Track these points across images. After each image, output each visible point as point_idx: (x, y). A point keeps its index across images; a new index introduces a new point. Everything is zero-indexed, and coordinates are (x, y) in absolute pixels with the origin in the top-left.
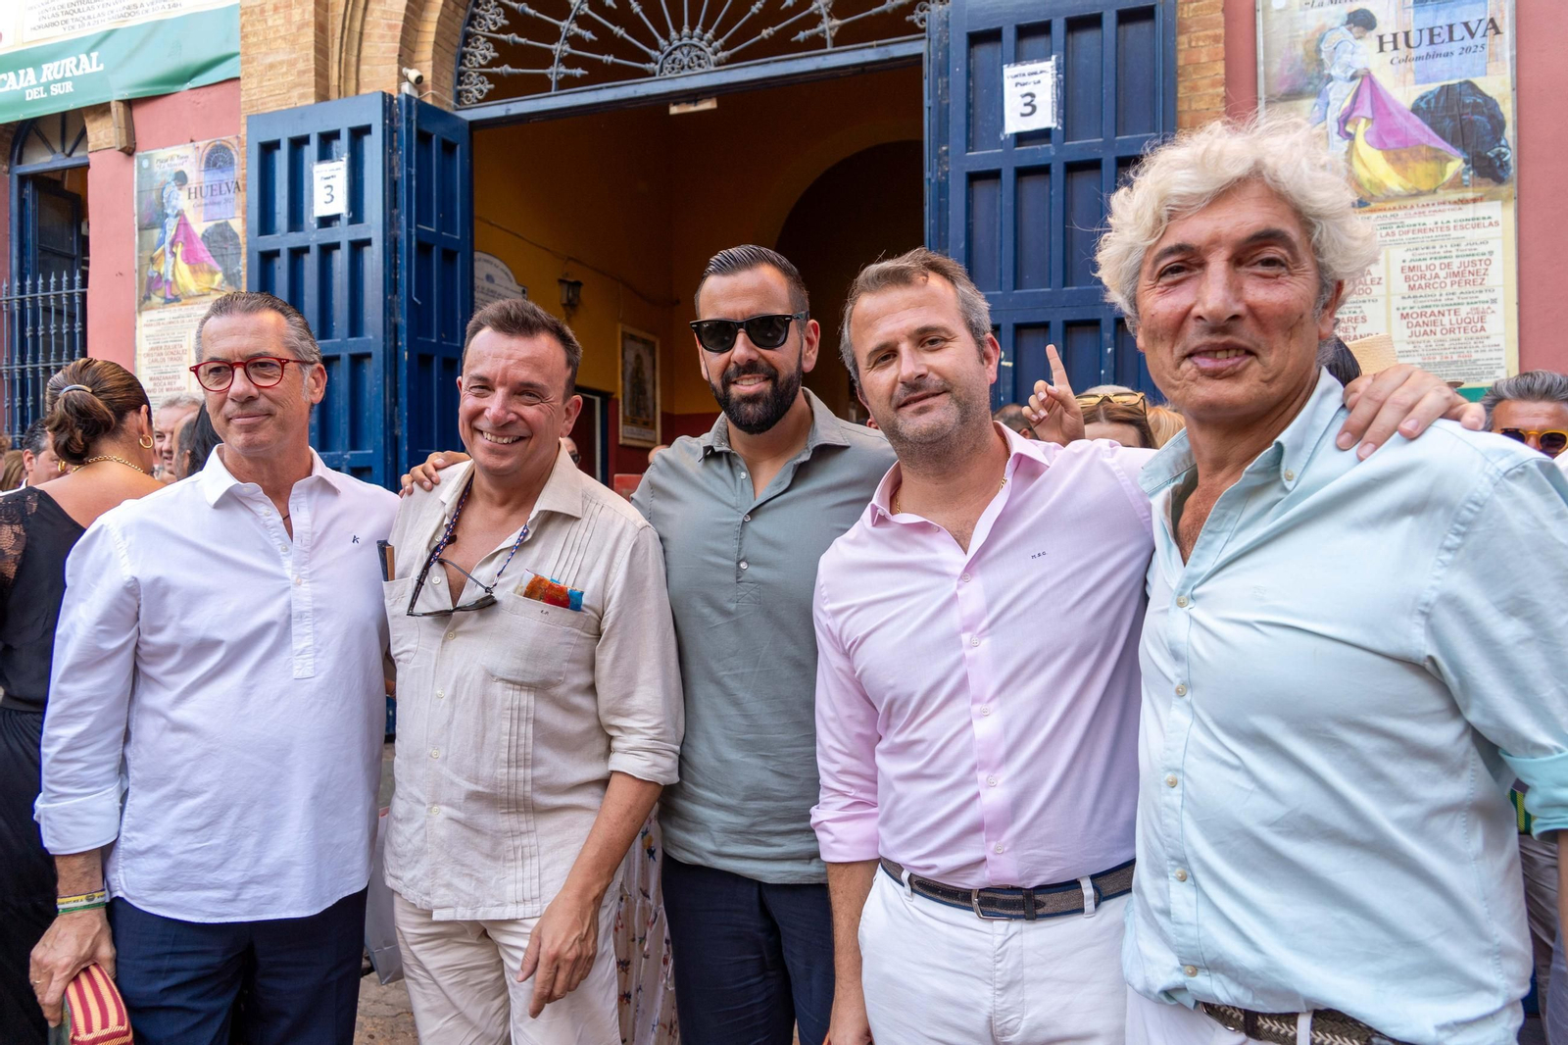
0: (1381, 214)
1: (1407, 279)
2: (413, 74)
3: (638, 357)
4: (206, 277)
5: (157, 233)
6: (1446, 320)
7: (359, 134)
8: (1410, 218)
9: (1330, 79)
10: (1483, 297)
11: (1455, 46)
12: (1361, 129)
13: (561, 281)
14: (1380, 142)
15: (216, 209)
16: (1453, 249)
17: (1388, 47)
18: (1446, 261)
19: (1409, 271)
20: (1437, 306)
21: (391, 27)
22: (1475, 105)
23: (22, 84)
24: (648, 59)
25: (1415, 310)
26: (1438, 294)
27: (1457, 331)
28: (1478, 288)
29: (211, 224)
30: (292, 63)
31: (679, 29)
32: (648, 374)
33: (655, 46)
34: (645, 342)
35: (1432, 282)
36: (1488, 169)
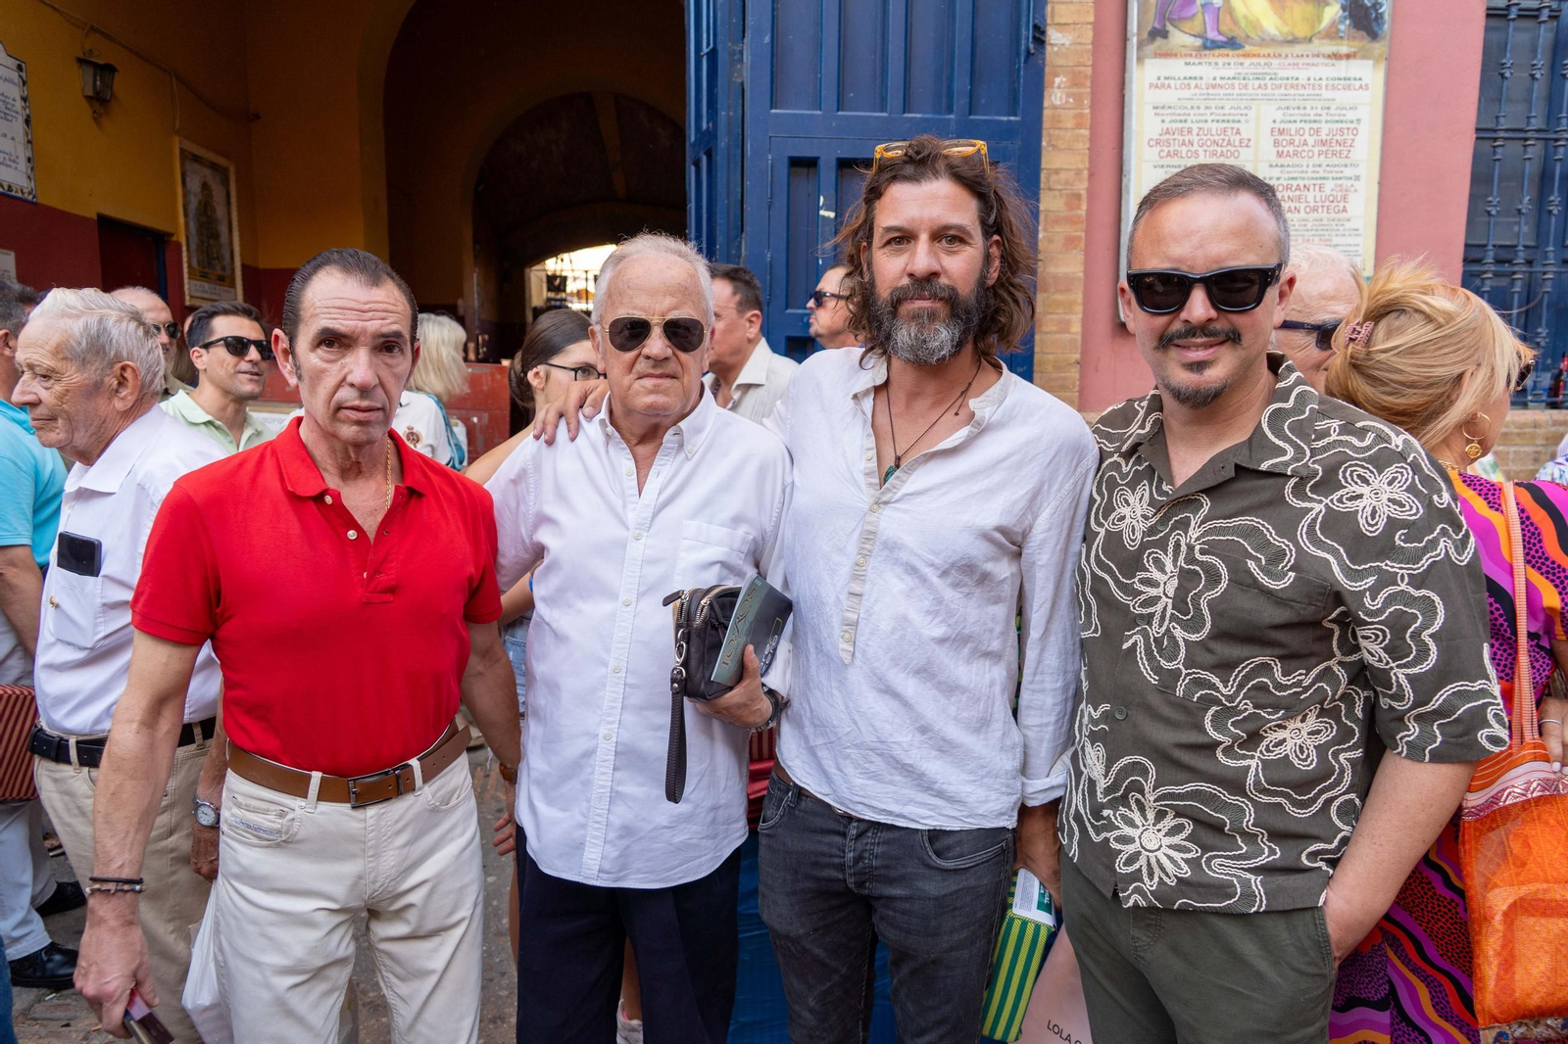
0: (1255, 60)
1: (1276, 143)
3: (205, 186)
6: (1310, 196)
8: (1283, 68)
10: (1348, 172)
13: (81, 61)
16: (1323, 112)
18: (1315, 126)
19: (1278, 134)
20: (1303, 179)
25: (1282, 181)
26: (1305, 164)
27: (1320, 210)
28: (1343, 161)
32: (220, 211)
34: (214, 166)
35: (1300, 149)
36: (1363, 20)
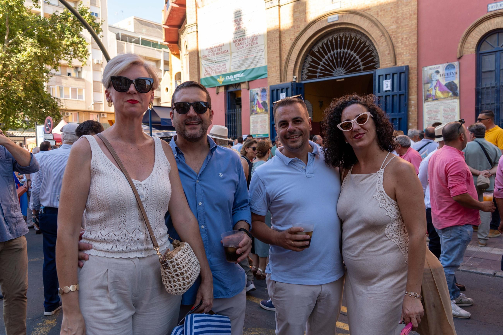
1: (444, 111)
2: (295, 77)
4: (262, 110)
5: (253, 103)
6: (449, 117)
7: (287, 89)
8: (444, 101)
9: (433, 81)
11: (451, 76)
12: (437, 88)
13: (319, 102)
14: (440, 90)
15: (263, 99)
16: (450, 106)
17: (441, 76)
18: (449, 108)
19: (444, 109)
20: (448, 115)
21: (292, 70)
22: (454, 85)
23: (231, 78)
24: (333, 73)
26: (448, 113)
28: (454, 112)
29: (262, 101)
30: (276, 76)
31: (338, 67)
33: (334, 70)
35: (447, 111)
36: (455, 94)
